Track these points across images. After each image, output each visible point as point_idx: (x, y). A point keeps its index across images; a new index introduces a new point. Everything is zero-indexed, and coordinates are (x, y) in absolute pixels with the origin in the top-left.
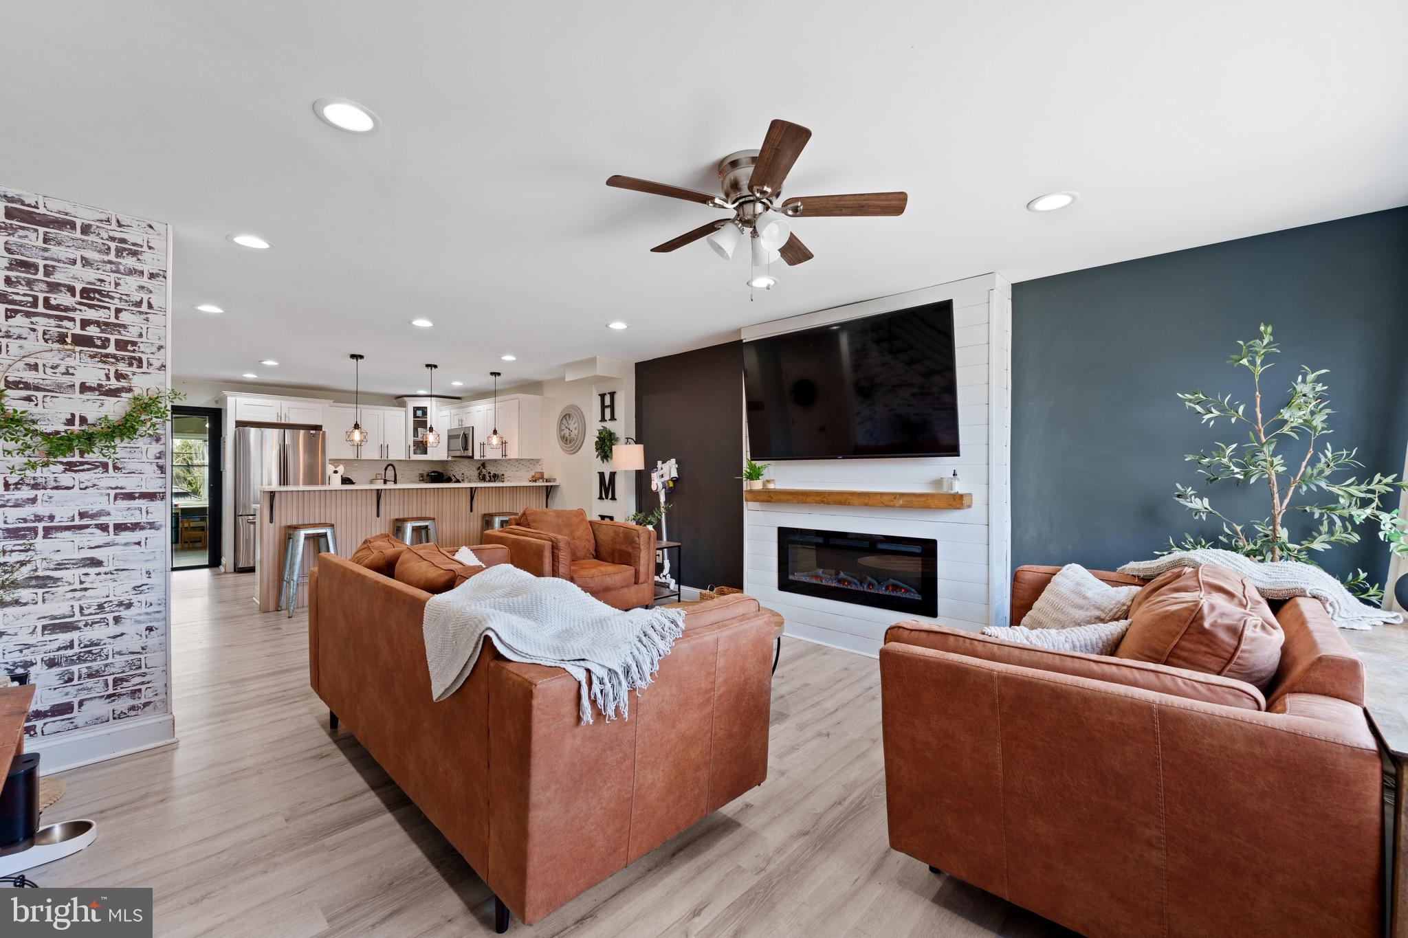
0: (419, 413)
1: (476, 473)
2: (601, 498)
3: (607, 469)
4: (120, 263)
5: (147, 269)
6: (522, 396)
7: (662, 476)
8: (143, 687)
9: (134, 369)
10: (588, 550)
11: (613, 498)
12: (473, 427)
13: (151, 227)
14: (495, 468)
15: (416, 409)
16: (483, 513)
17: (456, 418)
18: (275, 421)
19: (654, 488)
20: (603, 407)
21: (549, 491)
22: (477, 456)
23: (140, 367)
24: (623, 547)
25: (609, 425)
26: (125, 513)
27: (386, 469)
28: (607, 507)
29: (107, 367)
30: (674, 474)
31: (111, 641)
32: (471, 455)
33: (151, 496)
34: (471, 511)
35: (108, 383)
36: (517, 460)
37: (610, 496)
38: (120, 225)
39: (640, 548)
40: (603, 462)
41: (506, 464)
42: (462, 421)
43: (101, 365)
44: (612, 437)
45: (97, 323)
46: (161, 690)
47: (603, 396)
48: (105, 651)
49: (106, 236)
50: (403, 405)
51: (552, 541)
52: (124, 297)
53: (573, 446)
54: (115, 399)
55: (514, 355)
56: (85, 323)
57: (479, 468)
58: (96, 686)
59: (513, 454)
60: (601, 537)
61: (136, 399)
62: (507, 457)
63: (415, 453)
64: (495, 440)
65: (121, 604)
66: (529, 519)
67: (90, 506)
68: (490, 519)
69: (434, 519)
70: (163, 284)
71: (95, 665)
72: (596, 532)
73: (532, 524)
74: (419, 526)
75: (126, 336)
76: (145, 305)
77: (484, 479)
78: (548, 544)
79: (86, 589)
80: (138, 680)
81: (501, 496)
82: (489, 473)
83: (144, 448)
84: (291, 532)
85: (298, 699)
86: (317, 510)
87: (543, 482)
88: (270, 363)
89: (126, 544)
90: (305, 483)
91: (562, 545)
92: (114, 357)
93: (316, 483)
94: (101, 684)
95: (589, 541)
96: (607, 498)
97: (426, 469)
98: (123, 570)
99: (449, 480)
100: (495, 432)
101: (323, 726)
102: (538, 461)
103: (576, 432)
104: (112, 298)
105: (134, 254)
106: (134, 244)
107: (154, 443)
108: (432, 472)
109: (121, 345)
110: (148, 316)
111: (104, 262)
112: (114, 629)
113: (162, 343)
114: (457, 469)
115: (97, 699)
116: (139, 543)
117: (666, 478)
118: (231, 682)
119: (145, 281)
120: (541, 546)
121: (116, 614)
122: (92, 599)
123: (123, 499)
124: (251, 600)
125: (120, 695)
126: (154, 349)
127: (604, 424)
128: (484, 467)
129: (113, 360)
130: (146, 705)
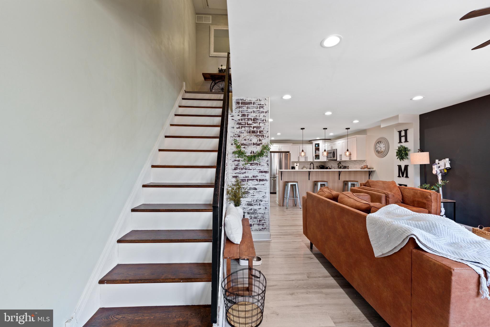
0: (317, 146)
1: (337, 166)
2: (399, 176)
3: (403, 164)
4: (260, 110)
5: (265, 111)
6: (357, 136)
7: (439, 167)
8: (265, 223)
9: (263, 138)
10: (399, 199)
11: (407, 177)
12: (337, 149)
13: (265, 99)
14: (345, 164)
15: (316, 144)
16: (344, 180)
17: (330, 147)
18: (278, 151)
19: (434, 172)
20: (400, 137)
21: (370, 173)
22: (338, 160)
23: (264, 137)
24: (420, 200)
25: (404, 144)
26: (261, 176)
27: (310, 164)
28: (403, 180)
29: (257, 138)
30: (448, 166)
31: (258, 210)
32: (336, 159)
33: (266, 172)
34: (339, 179)
35: (258, 142)
36: (355, 161)
37: (405, 175)
38: (260, 100)
39: (431, 201)
40: (401, 161)
41: (350, 162)
42: (332, 147)
43: (256, 138)
44: (406, 150)
45: (256, 127)
46: (268, 225)
47: (400, 132)
48: (257, 212)
49: (257, 104)
50: (312, 143)
51: (385, 194)
52: (261, 119)
53: (382, 155)
54: (259, 146)
55: (358, 120)
56: (254, 127)
57: (338, 164)
58: (256, 221)
59: (354, 158)
60: (406, 194)
61: (263, 146)
62: (351, 160)
63: (315, 159)
64: (348, 153)
65: (260, 200)
66: (370, 184)
67: (255, 174)
68: (347, 183)
69: (327, 182)
70: (268, 114)
71: (256, 215)
72: (402, 192)
73: (371, 186)
74: (322, 184)
75: (261, 129)
76: (264, 120)
77: (340, 168)
78: (384, 195)
79: (254, 196)
80: (263, 221)
81: (350, 174)
82: (343, 166)
83: (264, 159)
84: (286, 183)
85: (297, 236)
86: (293, 177)
87: (368, 169)
88: (279, 134)
89: (261, 185)
90: (285, 169)
91: (390, 196)
92: (259, 135)
93: (287, 169)
94: (257, 221)
95: (399, 195)
96: (403, 176)
97: (318, 165)
98: (261, 191)
99: (327, 168)
100: (348, 150)
101: (308, 247)
102: (364, 161)
103: (384, 148)
104: (258, 120)
105: (262, 107)
106: (262, 105)
107: (266, 157)
108: (321, 165)
109: (260, 132)
110: (265, 123)
111: (257, 111)
112: (259, 207)
113: (268, 130)
114: (329, 164)
115: (256, 224)
116: (263, 185)
117: (442, 168)
118: (279, 226)
119: (264, 114)
120: (381, 196)
121: (259, 203)
122: (255, 198)
123: (261, 173)
124: (275, 202)
125: (260, 224)
126: (266, 132)
127: (401, 144)
128: (340, 164)
129: (259, 136)
130: (265, 228)
